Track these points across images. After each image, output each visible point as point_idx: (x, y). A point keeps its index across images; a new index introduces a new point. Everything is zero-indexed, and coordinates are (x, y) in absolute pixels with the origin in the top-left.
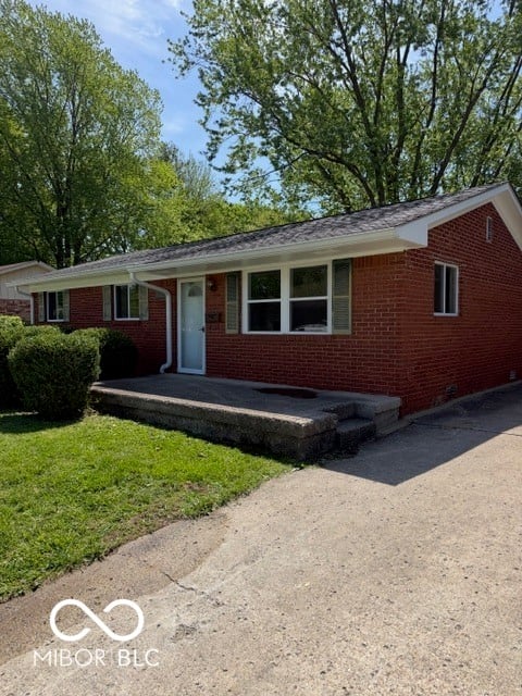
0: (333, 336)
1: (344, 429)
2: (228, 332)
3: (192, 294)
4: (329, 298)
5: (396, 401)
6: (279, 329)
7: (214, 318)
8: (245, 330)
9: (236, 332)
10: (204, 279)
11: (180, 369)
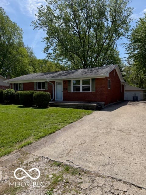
0: (92, 92)
1: (99, 106)
2: (68, 92)
3: (59, 84)
4: (91, 85)
5: (104, 103)
6: (80, 91)
7: (65, 89)
8: (72, 91)
9: (70, 92)
10: (62, 81)
11: (56, 100)
